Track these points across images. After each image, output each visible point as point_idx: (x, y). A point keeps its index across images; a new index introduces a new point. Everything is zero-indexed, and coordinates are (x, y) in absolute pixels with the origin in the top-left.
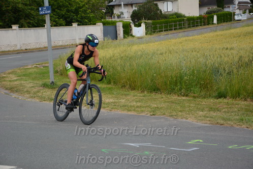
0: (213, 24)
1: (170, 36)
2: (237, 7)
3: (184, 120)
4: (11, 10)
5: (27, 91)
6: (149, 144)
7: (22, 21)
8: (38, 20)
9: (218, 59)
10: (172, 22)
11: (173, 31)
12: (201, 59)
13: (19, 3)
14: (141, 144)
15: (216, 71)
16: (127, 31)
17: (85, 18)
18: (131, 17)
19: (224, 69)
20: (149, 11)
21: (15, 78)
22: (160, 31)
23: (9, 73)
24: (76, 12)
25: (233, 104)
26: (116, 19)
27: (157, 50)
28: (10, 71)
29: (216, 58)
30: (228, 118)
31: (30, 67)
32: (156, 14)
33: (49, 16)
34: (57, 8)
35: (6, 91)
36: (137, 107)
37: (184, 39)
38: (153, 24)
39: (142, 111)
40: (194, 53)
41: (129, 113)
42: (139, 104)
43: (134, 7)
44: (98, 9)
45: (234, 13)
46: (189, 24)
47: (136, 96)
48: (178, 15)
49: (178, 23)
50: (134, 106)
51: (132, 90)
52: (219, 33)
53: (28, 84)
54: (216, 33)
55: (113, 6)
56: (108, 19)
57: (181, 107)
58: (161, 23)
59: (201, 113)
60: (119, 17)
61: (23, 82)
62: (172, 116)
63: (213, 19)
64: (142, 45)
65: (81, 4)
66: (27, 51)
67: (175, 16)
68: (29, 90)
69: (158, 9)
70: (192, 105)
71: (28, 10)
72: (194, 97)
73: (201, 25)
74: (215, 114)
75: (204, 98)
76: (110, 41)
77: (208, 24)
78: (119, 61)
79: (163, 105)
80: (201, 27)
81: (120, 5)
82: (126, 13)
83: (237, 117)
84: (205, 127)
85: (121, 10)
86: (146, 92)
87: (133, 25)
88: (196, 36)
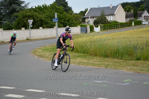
0: (132, 26)
1: (112, 31)
2: (143, 18)
3: (121, 70)
4: (39, 20)
5: (47, 57)
6: (105, 82)
7: (44, 25)
8: (51, 25)
9: (136, 42)
10: (113, 25)
11: (113, 29)
12: (128, 42)
13: (43, 17)
14: (101, 81)
15: (135, 48)
16: (92, 29)
17: (72, 23)
18: (94, 23)
19: (139, 47)
20: (102, 20)
21: (41, 51)
22: (107, 29)
23: (38, 49)
24: (68, 21)
25: (144, 63)
26: (86, 24)
27: (107, 38)
28: (39, 48)
29: (135, 41)
30: (142, 69)
31: (47, 46)
32: (105, 21)
33: (57, 22)
34: (60, 19)
35: (38, 57)
36: (98, 64)
37: (119, 33)
38: (104, 26)
39: (101, 66)
40: (125, 39)
41: (95, 67)
42: (99, 63)
43: (95, 18)
44: (78, 19)
45: (142, 21)
46: (121, 26)
47: (97, 59)
48: (116, 22)
49: (115, 25)
50: (97, 64)
51: (95, 56)
52: (135, 30)
53: (47, 54)
54: (134, 30)
55: (85, 18)
56: (83, 24)
57: (119, 64)
58: (108, 26)
59: (129, 67)
60: (88, 23)
61: (45, 53)
62: (115, 68)
63: (132, 24)
64: (99, 36)
65: (71, 17)
66: (46, 39)
67: (114, 22)
68: (48, 56)
69: (106, 19)
70: (124, 63)
71: (46, 20)
72: (125, 60)
73: (126, 27)
74: (136, 68)
75: (130, 60)
76: (84, 34)
77: (130, 26)
78: (89, 43)
79: (111, 63)
80: (126, 28)
81: (88, 18)
82: (91, 21)
83: (147, 69)
84: (131, 74)
85: (88, 20)
86: (102, 58)
87: (94, 27)
88: (125, 32)
